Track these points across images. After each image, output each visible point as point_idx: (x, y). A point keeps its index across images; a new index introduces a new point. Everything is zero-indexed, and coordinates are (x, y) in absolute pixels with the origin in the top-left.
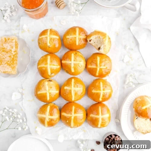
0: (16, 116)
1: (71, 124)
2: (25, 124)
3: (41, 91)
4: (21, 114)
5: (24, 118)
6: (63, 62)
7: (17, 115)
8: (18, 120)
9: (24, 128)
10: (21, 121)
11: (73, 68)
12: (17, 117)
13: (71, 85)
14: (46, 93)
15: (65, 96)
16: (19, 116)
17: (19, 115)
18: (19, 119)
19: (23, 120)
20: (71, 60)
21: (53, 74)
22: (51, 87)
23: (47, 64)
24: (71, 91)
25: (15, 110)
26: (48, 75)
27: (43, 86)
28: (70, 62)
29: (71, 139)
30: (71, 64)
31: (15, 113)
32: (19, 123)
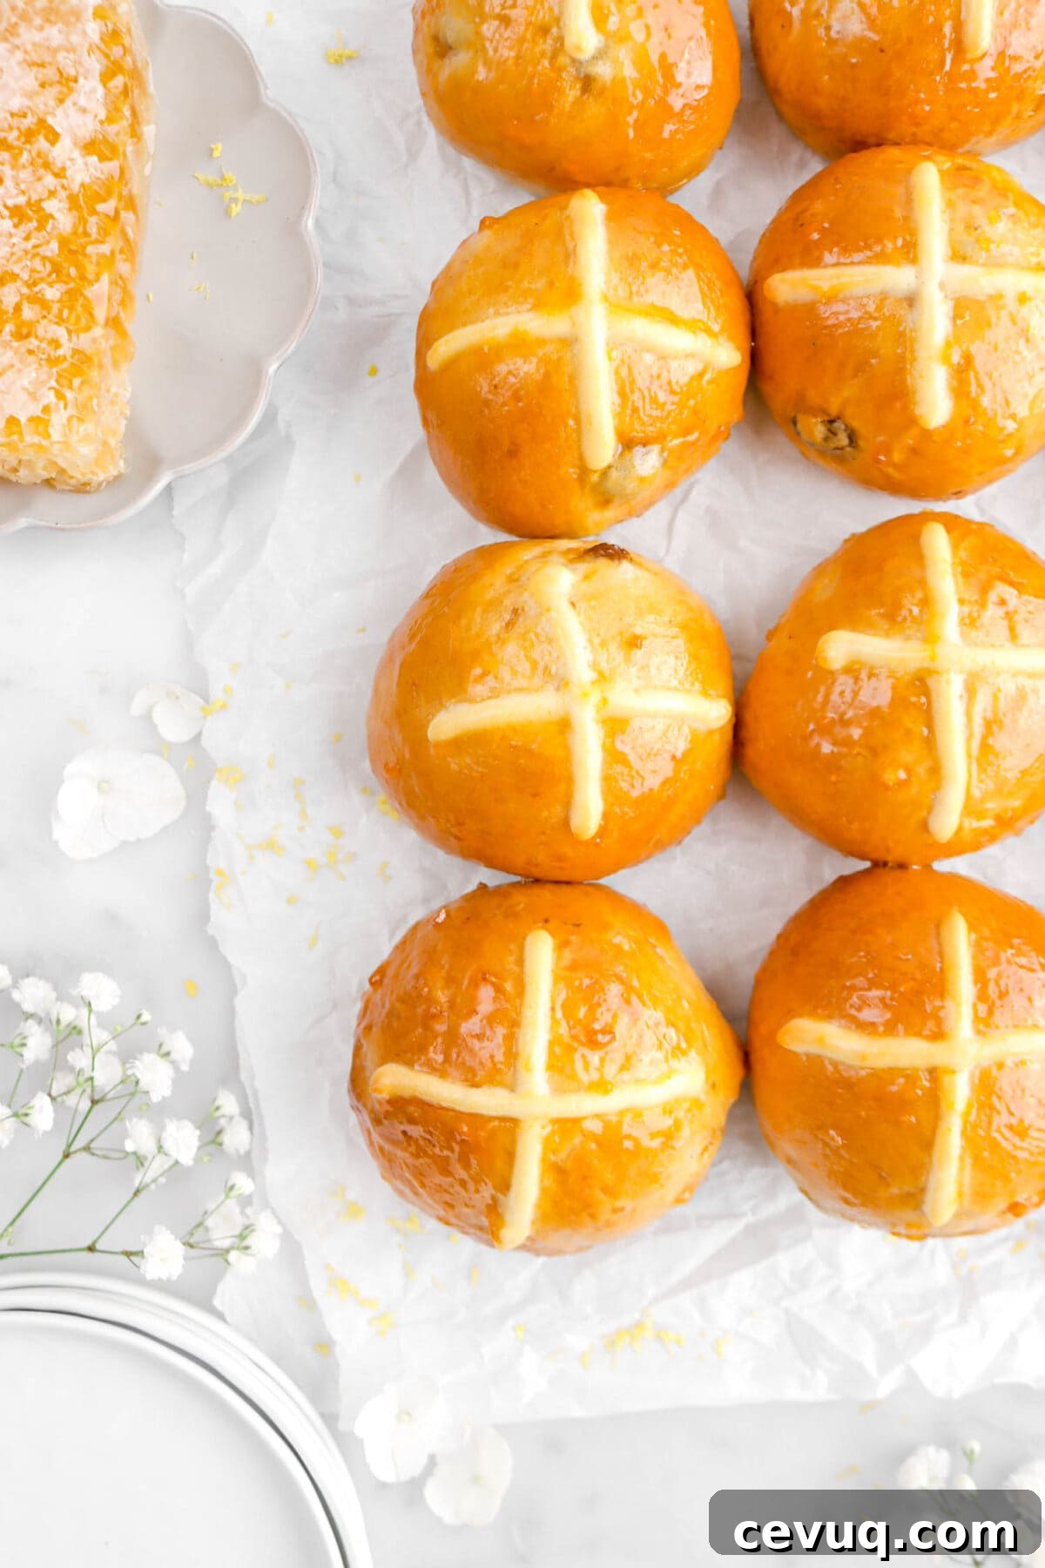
0: (106, 1075)
1: (923, 1190)
2: (243, 1183)
3: (478, 689)
4: (182, 1048)
5: (228, 1103)
6: (786, 287)
7: (127, 1056)
8: (139, 1136)
9: (221, 1236)
10: (183, 1141)
11: (946, 359)
12: (132, 1088)
13: (926, 603)
14: (564, 725)
15: (832, 764)
16: (156, 1078)
17: (150, 1058)
18: (159, 1113)
19: (213, 1138)
20: (910, 252)
21: (648, 462)
22: (634, 642)
23: (571, 294)
24: (927, 692)
25: (103, 991)
26: (584, 471)
27: (510, 625)
28: (898, 278)
29: (886, 1386)
30: (911, 300)
31: (99, 1035)
32: (156, 1167)
